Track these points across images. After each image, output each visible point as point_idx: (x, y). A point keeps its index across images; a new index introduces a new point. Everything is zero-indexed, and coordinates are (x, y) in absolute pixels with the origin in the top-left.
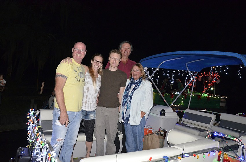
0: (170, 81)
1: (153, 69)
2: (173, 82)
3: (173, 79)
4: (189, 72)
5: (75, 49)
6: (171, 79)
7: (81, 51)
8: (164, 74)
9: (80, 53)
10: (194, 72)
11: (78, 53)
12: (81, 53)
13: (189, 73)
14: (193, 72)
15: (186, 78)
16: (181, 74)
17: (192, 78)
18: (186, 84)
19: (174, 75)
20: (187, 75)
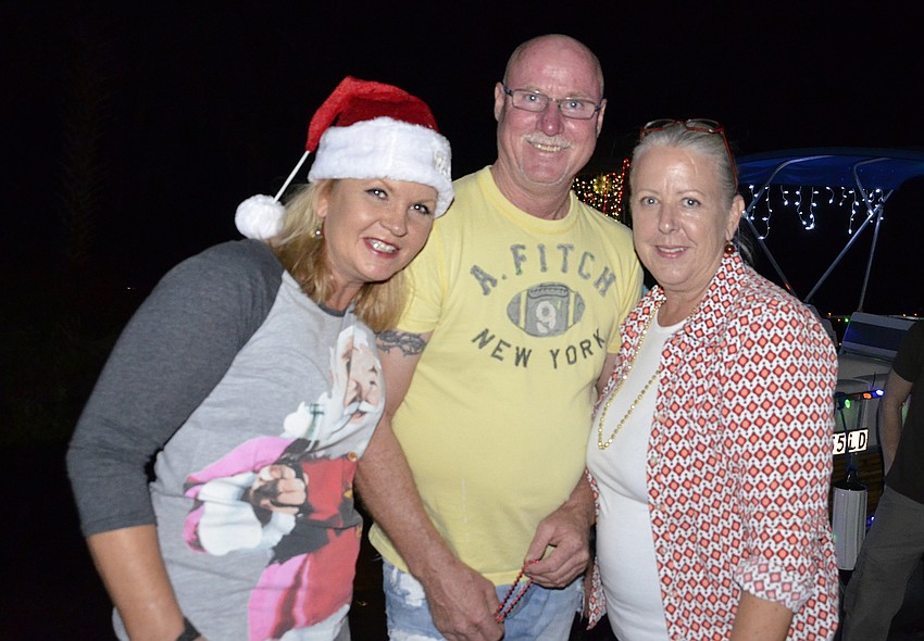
0: (804, 223)
1: (751, 187)
2: (812, 226)
3: (812, 216)
4: (862, 190)
5: (516, 99)
6: (806, 217)
7: (569, 110)
8: (786, 203)
9: (559, 129)
10: (878, 191)
11: (541, 125)
12: (570, 125)
13: (863, 194)
14: (875, 193)
15: (854, 212)
16: (838, 199)
17: (871, 212)
18: (850, 232)
19: (814, 205)
20: (857, 204)
